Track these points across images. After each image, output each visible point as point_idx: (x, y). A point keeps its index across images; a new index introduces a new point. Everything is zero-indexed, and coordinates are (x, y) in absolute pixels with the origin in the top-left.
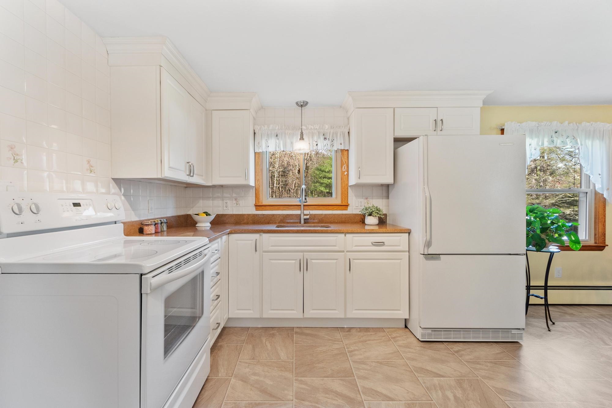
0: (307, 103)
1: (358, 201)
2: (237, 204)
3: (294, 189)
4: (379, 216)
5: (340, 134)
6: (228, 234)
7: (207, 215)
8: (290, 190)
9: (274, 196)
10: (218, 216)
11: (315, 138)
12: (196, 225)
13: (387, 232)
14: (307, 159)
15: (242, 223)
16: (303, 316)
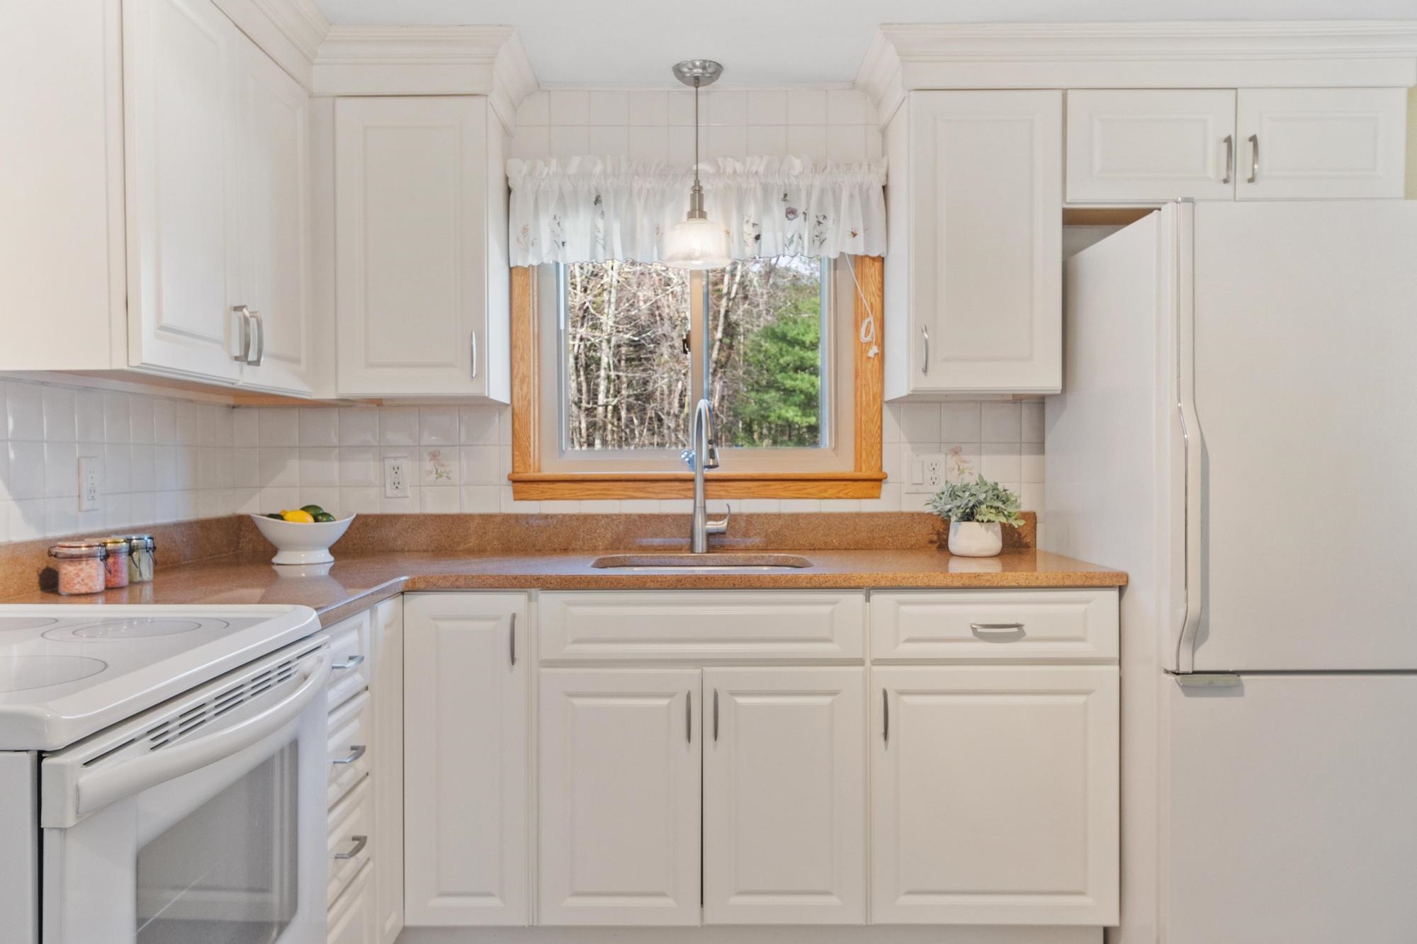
0: (718, 69)
1: (923, 463)
2: (439, 475)
3: (677, 416)
4: (1004, 520)
5: (851, 196)
6: (403, 593)
7: (316, 520)
8: (660, 420)
9: (598, 442)
10: (362, 523)
11: (752, 212)
12: (275, 560)
13: (1034, 584)
14: (729, 293)
15: (461, 547)
16: (702, 918)
